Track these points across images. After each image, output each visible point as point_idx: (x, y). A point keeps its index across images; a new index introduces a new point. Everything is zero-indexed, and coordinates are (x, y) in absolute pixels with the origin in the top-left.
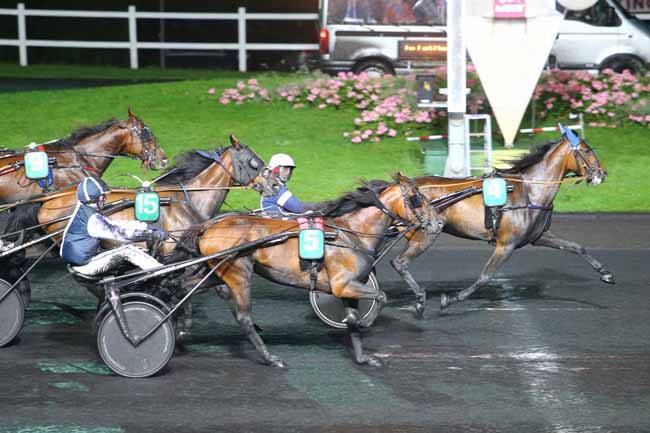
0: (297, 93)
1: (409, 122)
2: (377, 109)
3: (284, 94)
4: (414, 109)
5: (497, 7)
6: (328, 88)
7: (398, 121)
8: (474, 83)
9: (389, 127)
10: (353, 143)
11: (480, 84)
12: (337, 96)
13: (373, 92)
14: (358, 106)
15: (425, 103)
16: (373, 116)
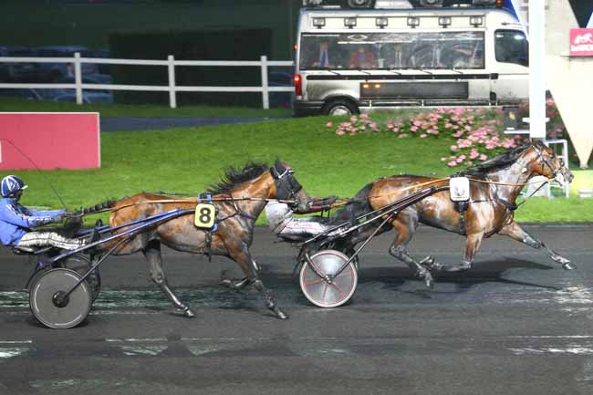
0: (402, 125)
1: (498, 148)
2: (470, 137)
3: (390, 126)
4: (502, 137)
5: (572, 46)
6: (428, 120)
7: (488, 147)
8: (553, 114)
9: (480, 152)
10: (450, 166)
11: (559, 115)
12: (436, 127)
13: (467, 123)
14: (455, 135)
15: (510, 130)
16: (466, 143)
